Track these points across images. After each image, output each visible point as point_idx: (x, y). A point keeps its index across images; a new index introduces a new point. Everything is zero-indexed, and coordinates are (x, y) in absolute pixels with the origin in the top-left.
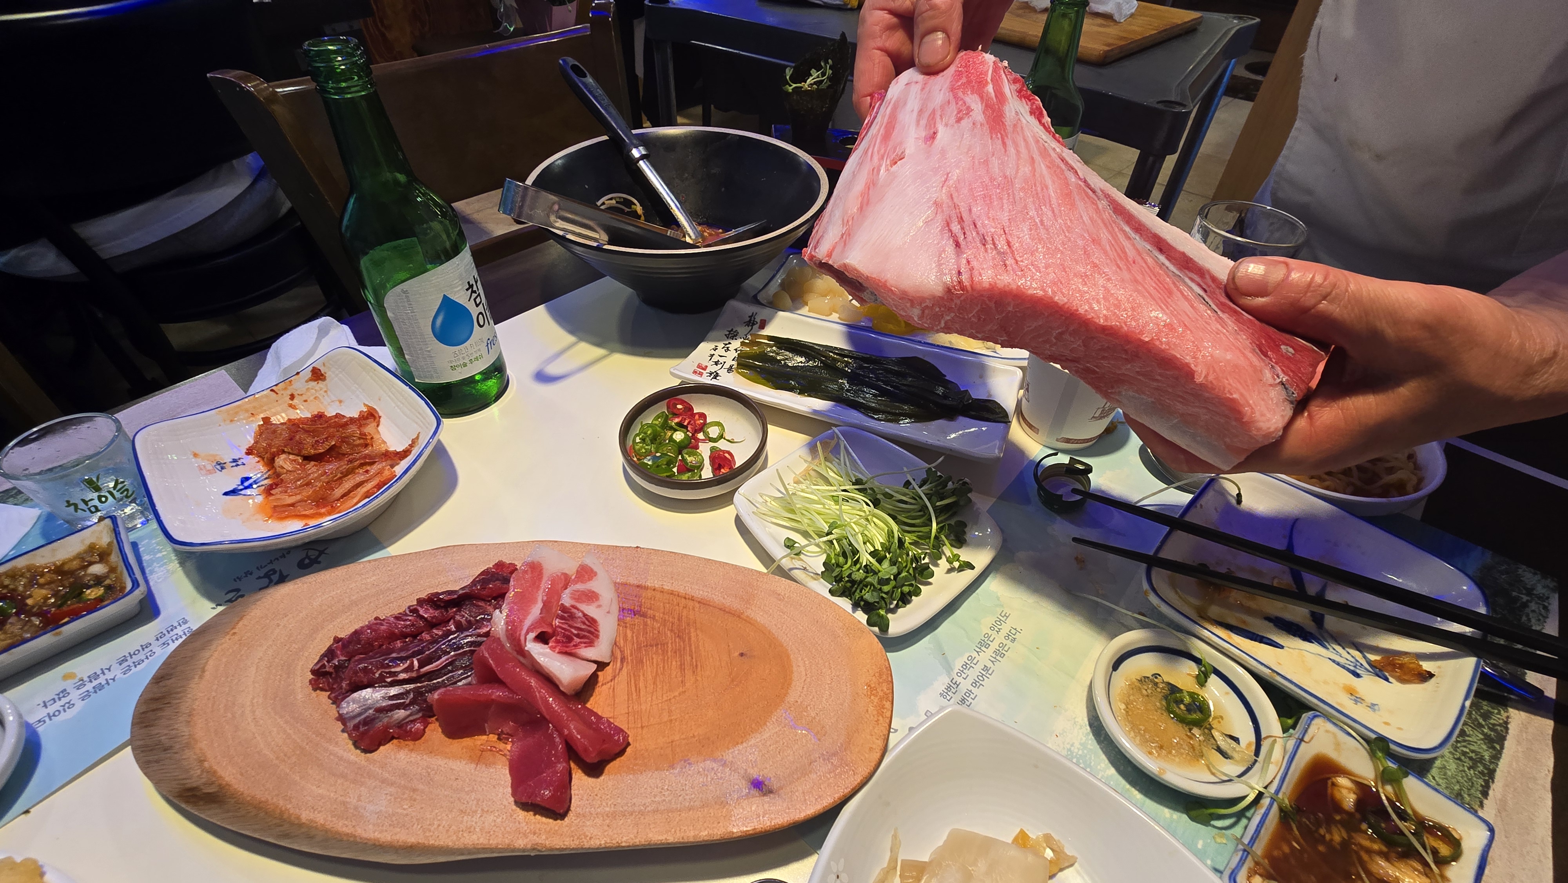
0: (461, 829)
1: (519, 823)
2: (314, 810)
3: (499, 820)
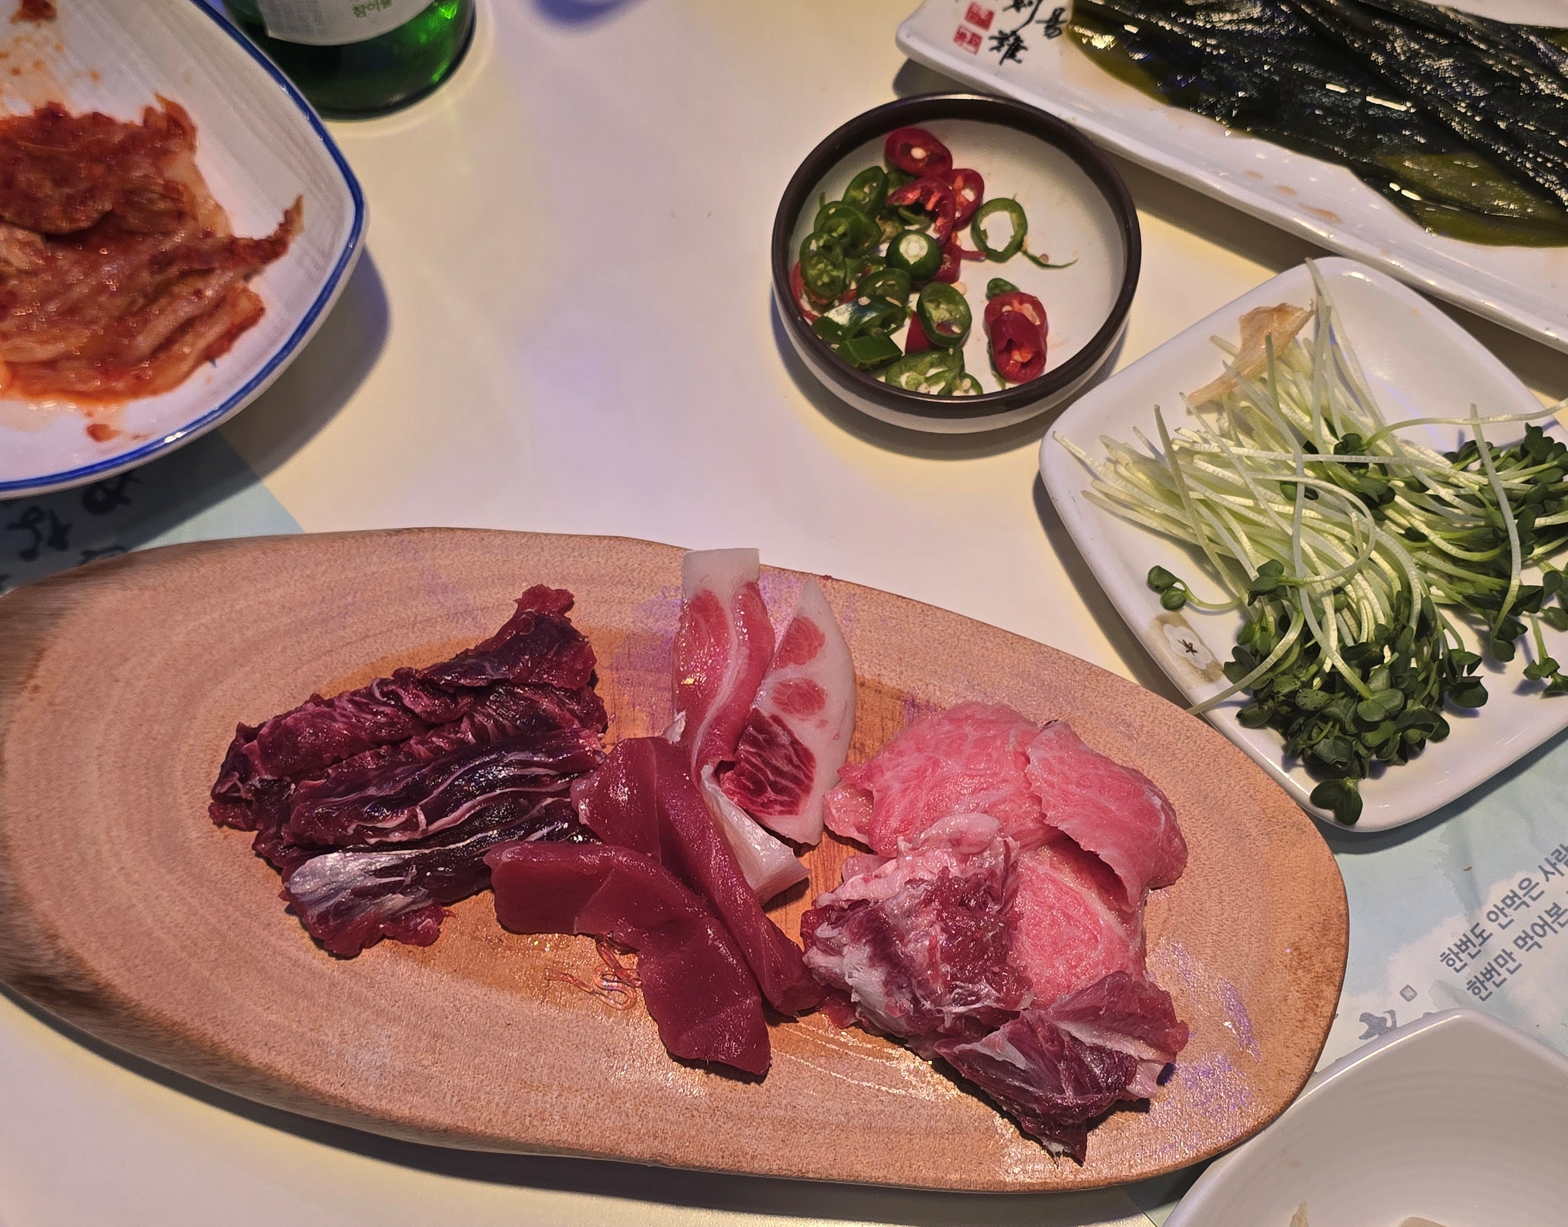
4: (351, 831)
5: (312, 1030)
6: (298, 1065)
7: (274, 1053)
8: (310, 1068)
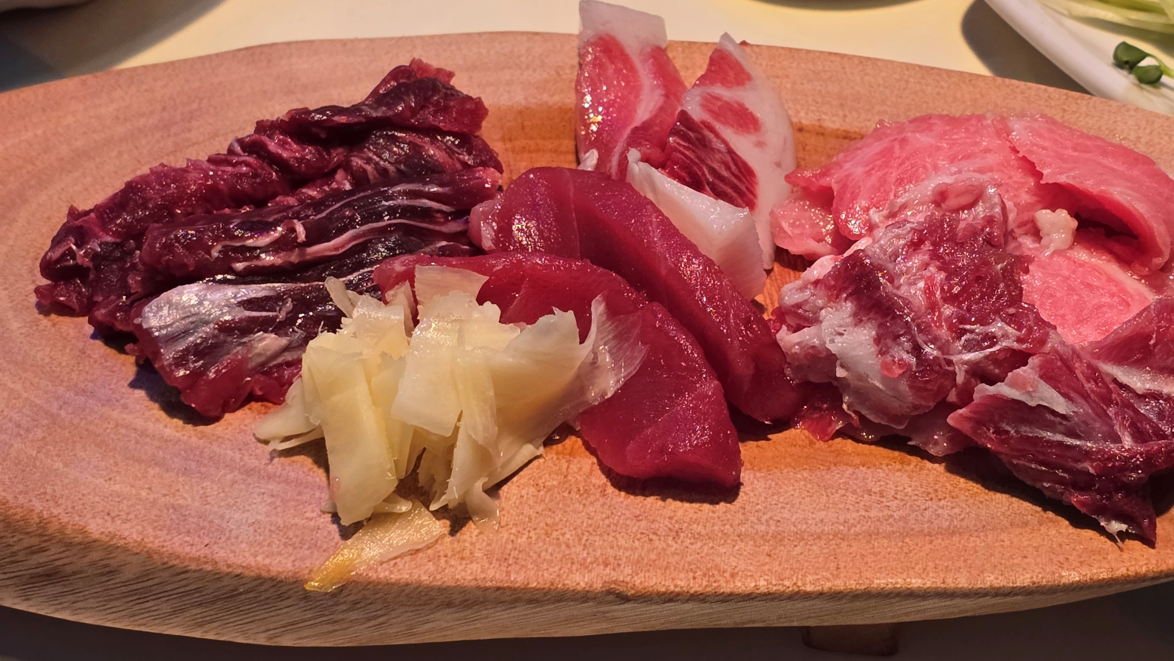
2: (113, 518)
4: (215, 254)
5: (165, 495)
6: (150, 531)
7: (119, 522)
8: (165, 531)
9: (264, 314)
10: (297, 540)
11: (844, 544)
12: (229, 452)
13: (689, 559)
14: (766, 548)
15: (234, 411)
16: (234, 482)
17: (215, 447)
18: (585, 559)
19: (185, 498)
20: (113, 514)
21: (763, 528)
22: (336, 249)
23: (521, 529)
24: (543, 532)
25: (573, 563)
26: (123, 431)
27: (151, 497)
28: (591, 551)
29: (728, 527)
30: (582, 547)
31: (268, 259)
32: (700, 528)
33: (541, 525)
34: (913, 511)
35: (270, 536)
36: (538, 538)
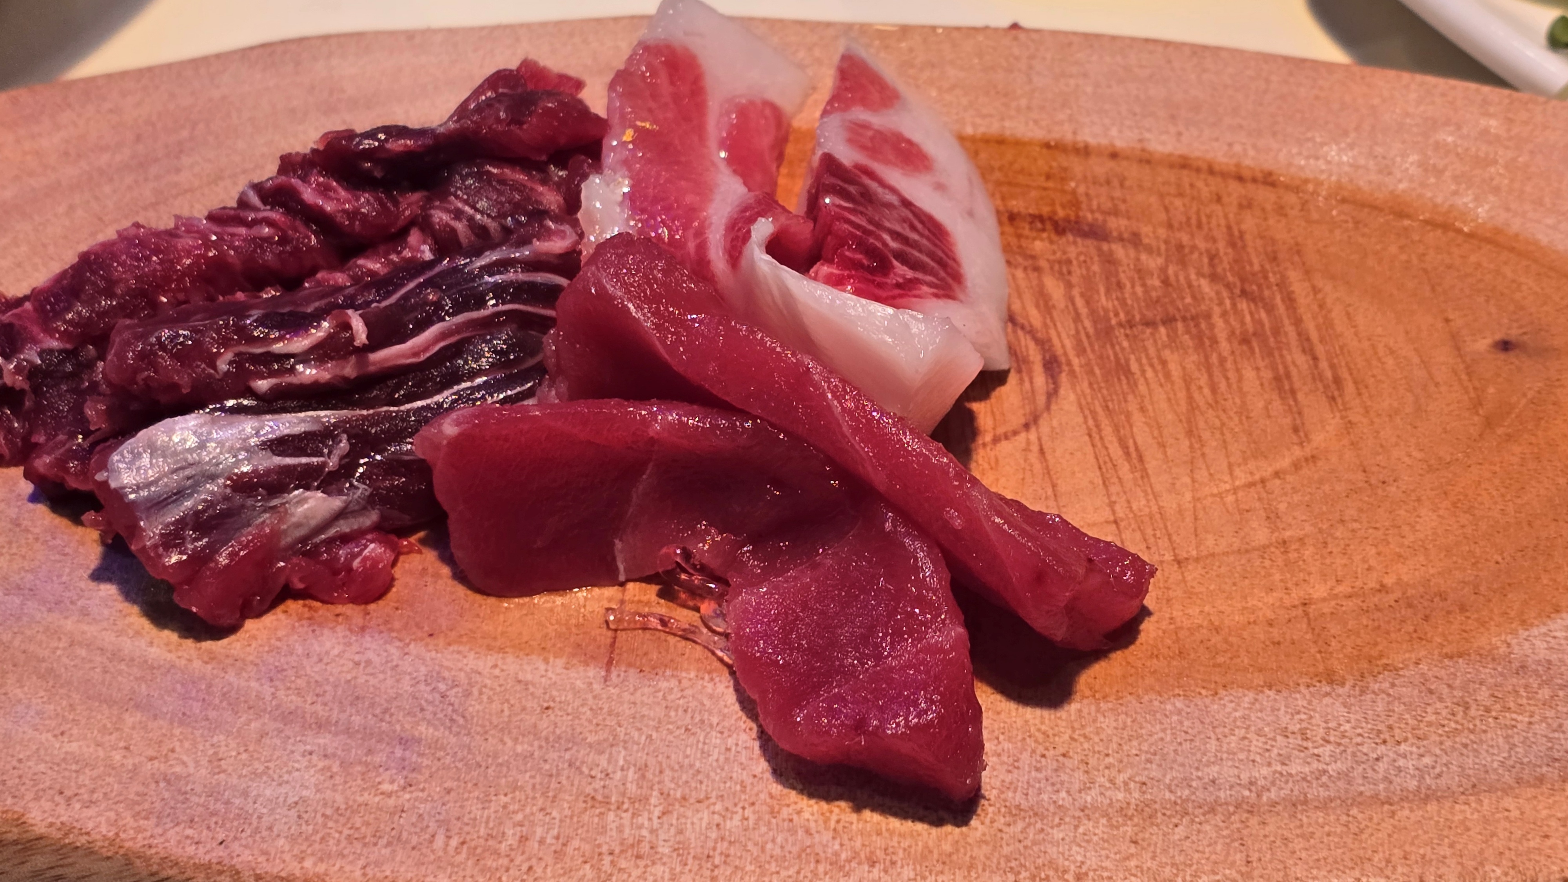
0: (605, 849)
1: (808, 832)
2: (69, 799)
3: (733, 824)
4: (223, 366)
5: (151, 759)
6: (129, 820)
7: (78, 806)
8: (153, 820)
9: (304, 460)
10: (367, 831)
11: (1254, 821)
12: (254, 684)
13: (1006, 850)
14: (1129, 830)
15: (259, 615)
16: (263, 735)
17: (231, 677)
18: (837, 854)
19: (184, 764)
20: (68, 793)
21: (1120, 796)
22: (416, 354)
23: (729, 805)
24: (765, 808)
25: (818, 862)
26: (83, 653)
27: (129, 762)
28: (846, 842)
29: (1063, 794)
30: (831, 834)
31: (307, 373)
32: (1019, 798)
33: (762, 796)
34: (1358, 763)
35: (325, 825)
36: (759, 819)
